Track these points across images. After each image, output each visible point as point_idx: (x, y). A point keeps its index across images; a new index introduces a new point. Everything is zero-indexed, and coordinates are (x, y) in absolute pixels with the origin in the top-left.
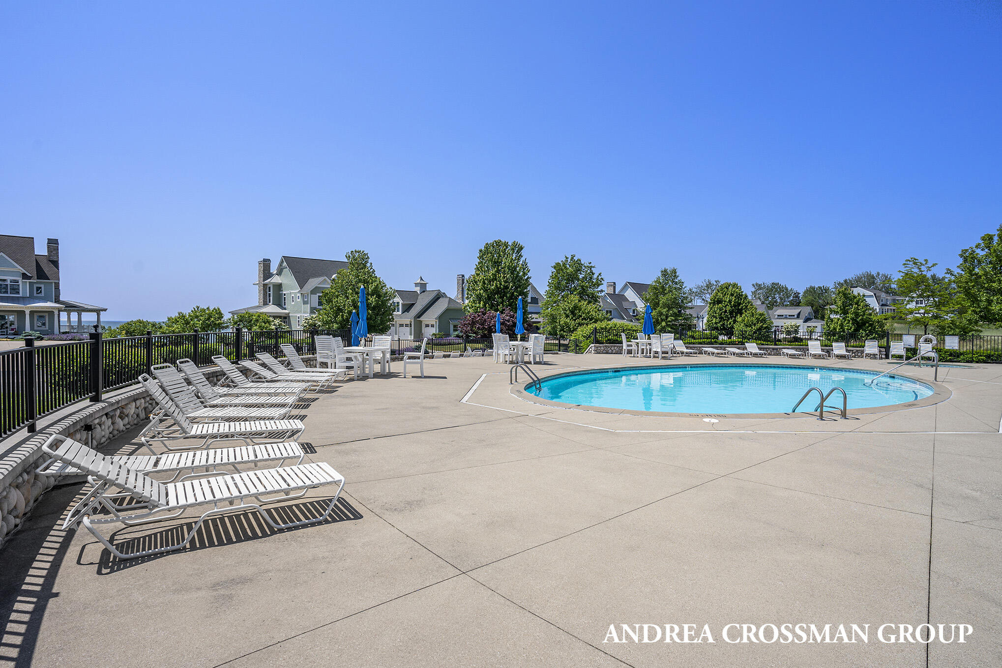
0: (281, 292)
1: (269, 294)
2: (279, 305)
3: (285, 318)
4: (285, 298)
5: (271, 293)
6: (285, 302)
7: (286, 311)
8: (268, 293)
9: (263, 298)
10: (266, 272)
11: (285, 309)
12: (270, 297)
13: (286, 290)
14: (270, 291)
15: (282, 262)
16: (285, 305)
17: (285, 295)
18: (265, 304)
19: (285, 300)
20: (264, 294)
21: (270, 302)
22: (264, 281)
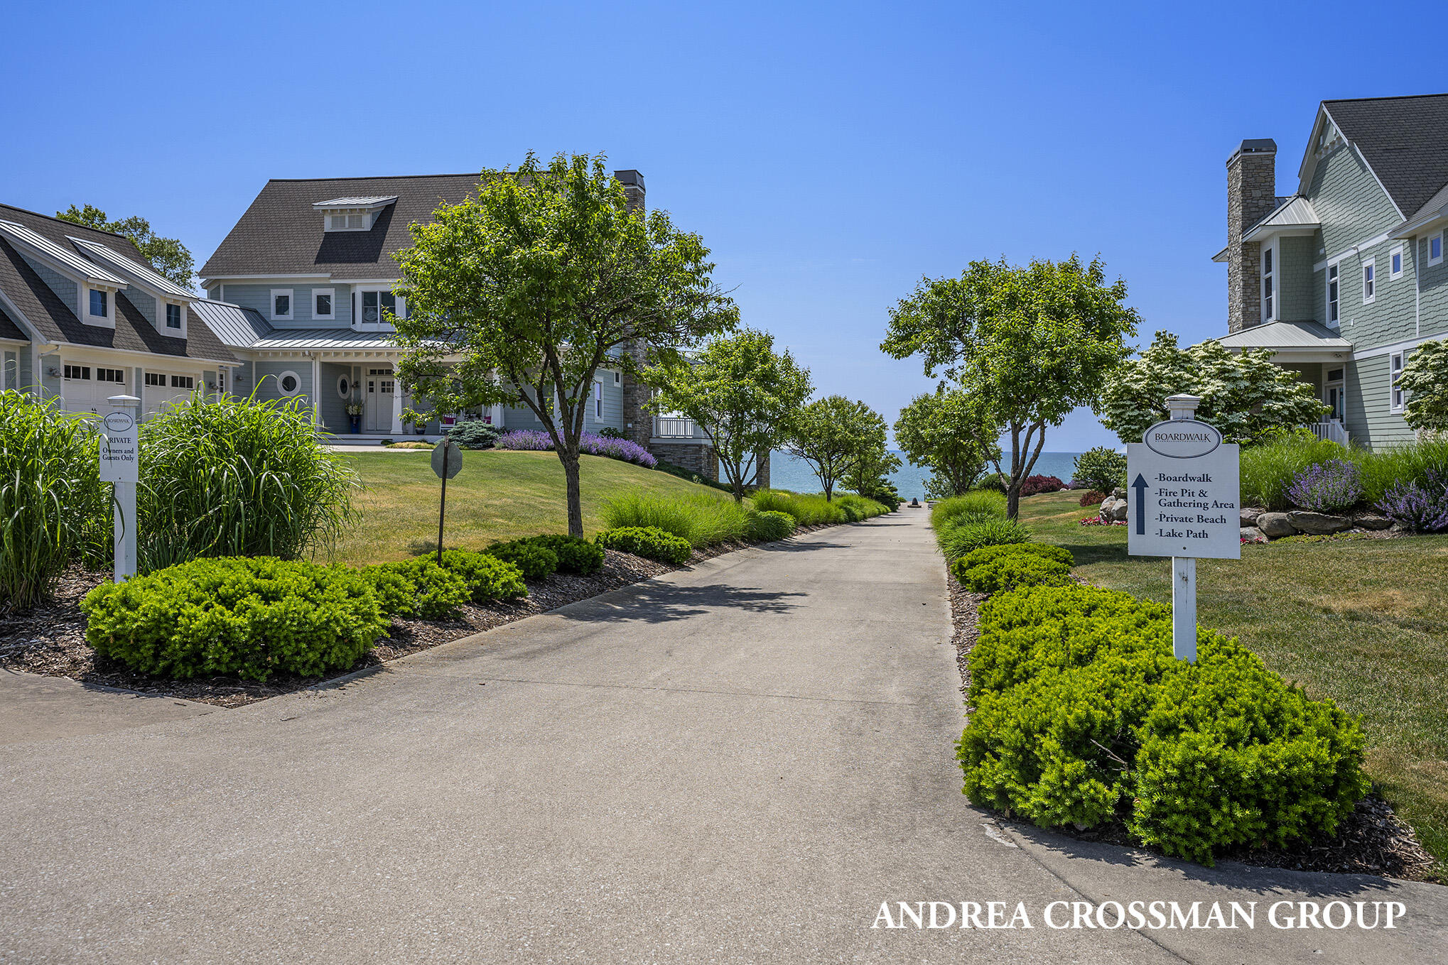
0: (1317, 268)
1: (1269, 281)
2: (1313, 323)
3: (1335, 374)
4: (1334, 286)
5: (1275, 274)
6: (1334, 306)
7: (1341, 342)
8: (1264, 276)
9: (1244, 301)
10: (1257, 193)
11: (1336, 334)
12: (1269, 293)
13: (1338, 250)
14: (1269, 269)
15: (1323, 127)
16: (1334, 317)
17: (1334, 271)
18: (1251, 319)
19: (1334, 296)
20: (1246, 286)
21: (1269, 315)
22: (1244, 229)
